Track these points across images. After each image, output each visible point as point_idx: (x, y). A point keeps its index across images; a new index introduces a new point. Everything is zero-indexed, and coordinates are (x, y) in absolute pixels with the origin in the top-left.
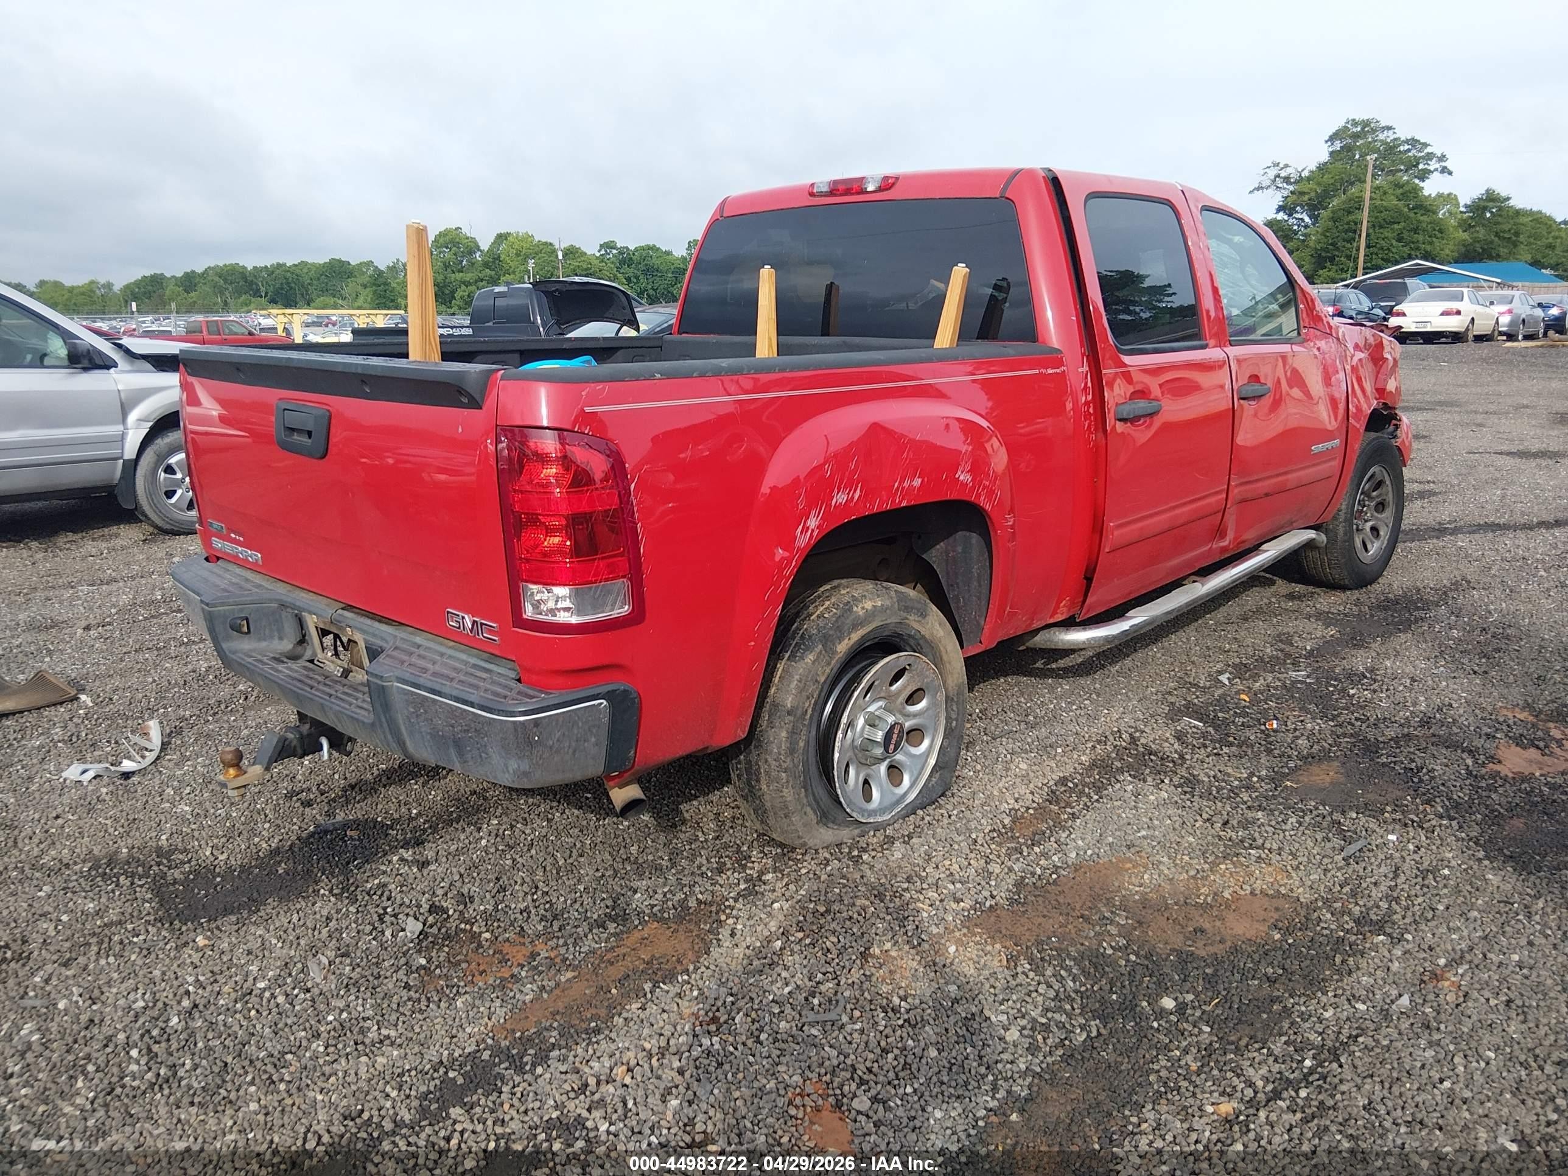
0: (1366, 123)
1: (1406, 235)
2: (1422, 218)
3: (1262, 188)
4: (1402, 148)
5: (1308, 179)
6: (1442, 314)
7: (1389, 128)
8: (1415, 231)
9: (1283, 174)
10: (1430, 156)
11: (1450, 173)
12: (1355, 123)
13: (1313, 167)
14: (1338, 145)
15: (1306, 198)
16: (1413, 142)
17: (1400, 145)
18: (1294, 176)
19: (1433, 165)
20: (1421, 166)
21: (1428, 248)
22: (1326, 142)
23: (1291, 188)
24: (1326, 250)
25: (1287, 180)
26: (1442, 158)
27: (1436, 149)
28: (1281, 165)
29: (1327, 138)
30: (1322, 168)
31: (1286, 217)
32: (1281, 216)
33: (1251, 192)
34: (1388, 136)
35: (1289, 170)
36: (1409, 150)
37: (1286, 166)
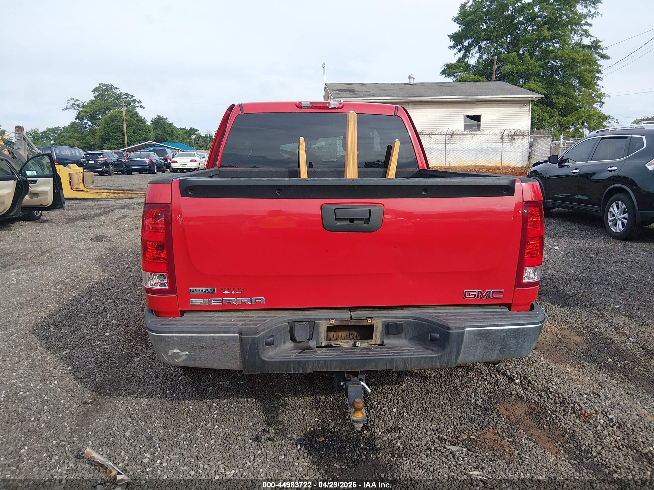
0: (107, 86)
1: (136, 131)
2: (141, 125)
3: (68, 109)
4: (123, 97)
5: (87, 106)
6: (190, 162)
7: (117, 88)
8: (140, 130)
9: (76, 103)
10: (135, 101)
11: (144, 108)
12: (104, 85)
13: (88, 101)
14: (97, 94)
15: (88, 114)
16: (128, 95)
17: (123, 95)
18: (81, 105)
19: (137, 104)
20: (132, 104)
21: (146, 136)
22: (92, 92)
23: (81, 109)
24: (105, 136)
25: (78, 106)
26: (139, 102)
27: (137, 98)
28: (75, 100)
29: (92, 90)
30: (92, 102)
31: (79, 121)
32: (78, 121)
33: (63, 110)
34: (118, 92)
35: (79, 102)
36: (126, 98)
37: (77, 100)
